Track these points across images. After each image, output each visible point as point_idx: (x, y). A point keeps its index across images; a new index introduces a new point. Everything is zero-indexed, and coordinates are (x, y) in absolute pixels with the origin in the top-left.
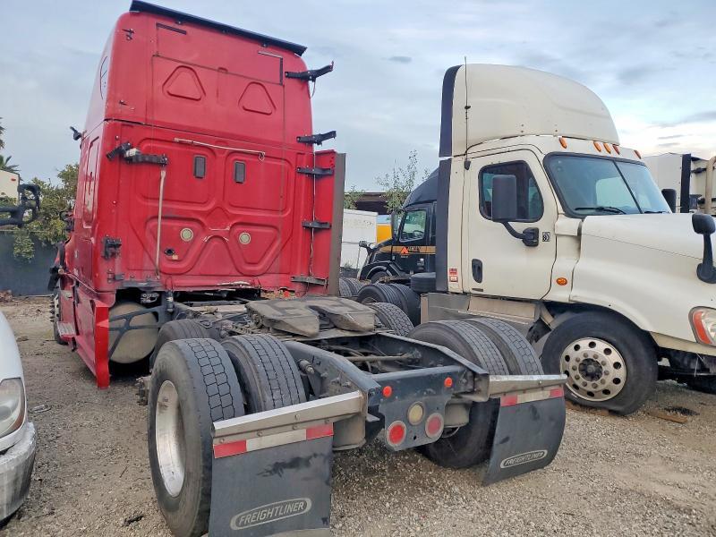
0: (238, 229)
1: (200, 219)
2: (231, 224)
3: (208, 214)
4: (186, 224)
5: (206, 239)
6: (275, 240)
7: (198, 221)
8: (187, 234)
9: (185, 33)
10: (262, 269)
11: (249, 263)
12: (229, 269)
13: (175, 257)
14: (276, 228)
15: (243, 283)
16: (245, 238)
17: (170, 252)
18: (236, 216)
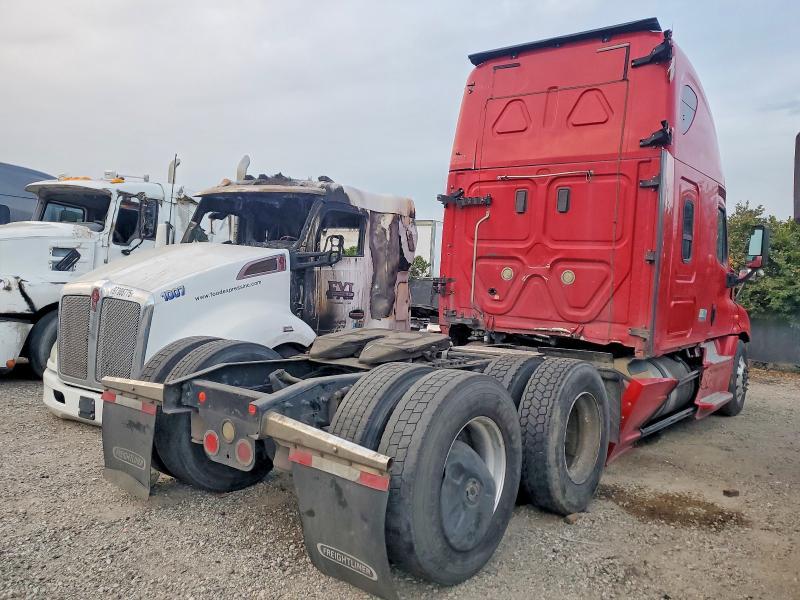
0: (561, 266)
1: (520, 257)
2: (553, 260)
3: (527, 251)
4: (508, 263)
5: (524, 279)
6: (606, 278)
7: (517, 259)
8: (507, 274)
9: (518, 65)
10: (588, 316)
11: (574, 307)
12: (549, 313)
13: (497, 297)
14: (608, 264)
15: (564, 330)
16: (568, 277)
17: (492, 291)
18: (557, 251)
